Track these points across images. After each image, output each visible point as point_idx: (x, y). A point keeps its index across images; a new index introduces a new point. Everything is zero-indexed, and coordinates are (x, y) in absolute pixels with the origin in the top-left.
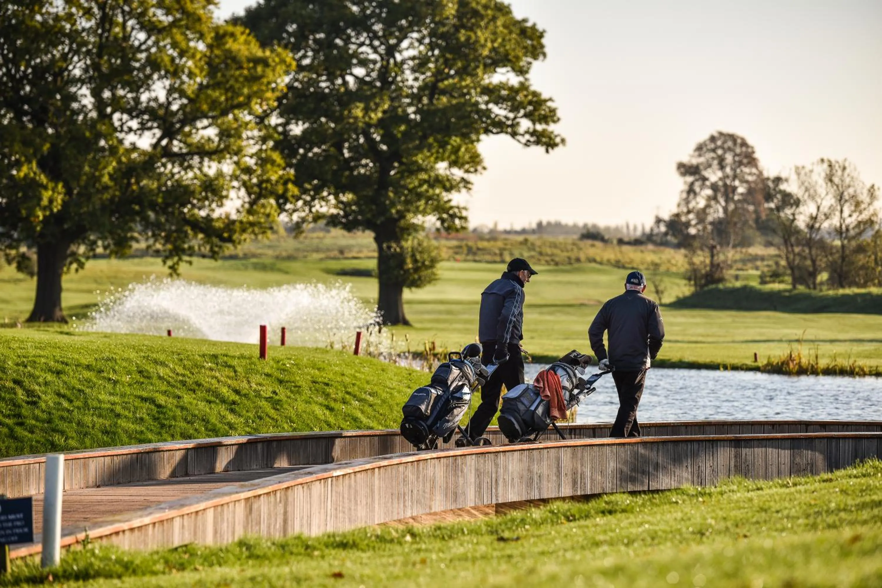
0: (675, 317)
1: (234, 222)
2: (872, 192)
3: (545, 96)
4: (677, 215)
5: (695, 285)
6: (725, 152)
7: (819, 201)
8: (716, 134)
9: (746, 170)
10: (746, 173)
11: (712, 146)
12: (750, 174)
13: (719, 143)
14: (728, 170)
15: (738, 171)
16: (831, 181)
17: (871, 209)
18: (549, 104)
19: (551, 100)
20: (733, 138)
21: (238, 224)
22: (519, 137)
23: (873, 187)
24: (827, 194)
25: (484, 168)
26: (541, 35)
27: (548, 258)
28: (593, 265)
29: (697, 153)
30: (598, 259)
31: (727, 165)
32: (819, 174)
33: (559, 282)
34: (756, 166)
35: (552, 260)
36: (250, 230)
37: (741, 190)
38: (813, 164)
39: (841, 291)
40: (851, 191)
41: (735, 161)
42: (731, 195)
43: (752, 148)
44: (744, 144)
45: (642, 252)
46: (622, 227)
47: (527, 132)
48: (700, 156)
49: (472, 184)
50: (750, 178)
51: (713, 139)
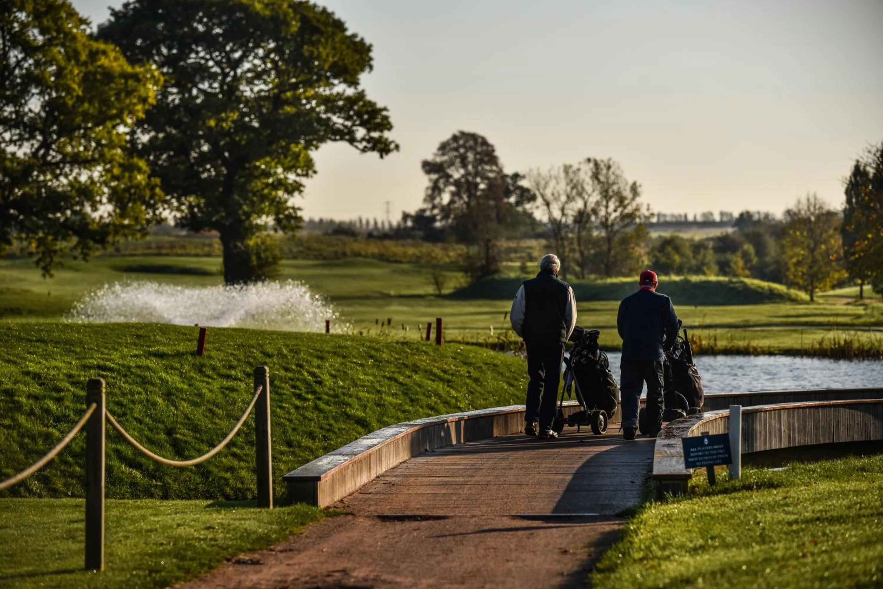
0: (464, 306)
1: (107, 225)
2: (634, 189)
3: (380, 105)
4: (423, 211)
5: (472, 276)
6: (466, 152)
7: (586, 197)
8: (458, 134)
9: (487, 167)
10: (487, 170)
11: (455, 145)
12: (491, 171)
13: (461, 142)
14: (470, 167)
15: (480, 168)
16: (597, 178)
17: (634, 204)
18: (384, 113)
19: (385, 109)
20: (473, 137)
21: (111, 227)
22: (356, 144)
23: (635, 184)
24: (594, 191)
25: (315, 172)
26: (369, 49)
27: (316, 253)
28: (360, 259)
29: (440, 152)
30: (363, 253)
31: (469, 162)
32: (586, 173)
33: (336, 276)
34: (496, 164)
35: (321, 255)
36: (122, 232)
37: (482, 186)
38: (580, 163)
39: (609, 281)
40: (615, 188)
41: (476, 159)
42: (473, 191)
43: (492, 146)
44: (484, 142)
45: (403, 246)
46: (355, 222)
47: (363, 139)
48: (443, 154)
49: (304, 187)
50: (491, 175)
51: (455, 138)
